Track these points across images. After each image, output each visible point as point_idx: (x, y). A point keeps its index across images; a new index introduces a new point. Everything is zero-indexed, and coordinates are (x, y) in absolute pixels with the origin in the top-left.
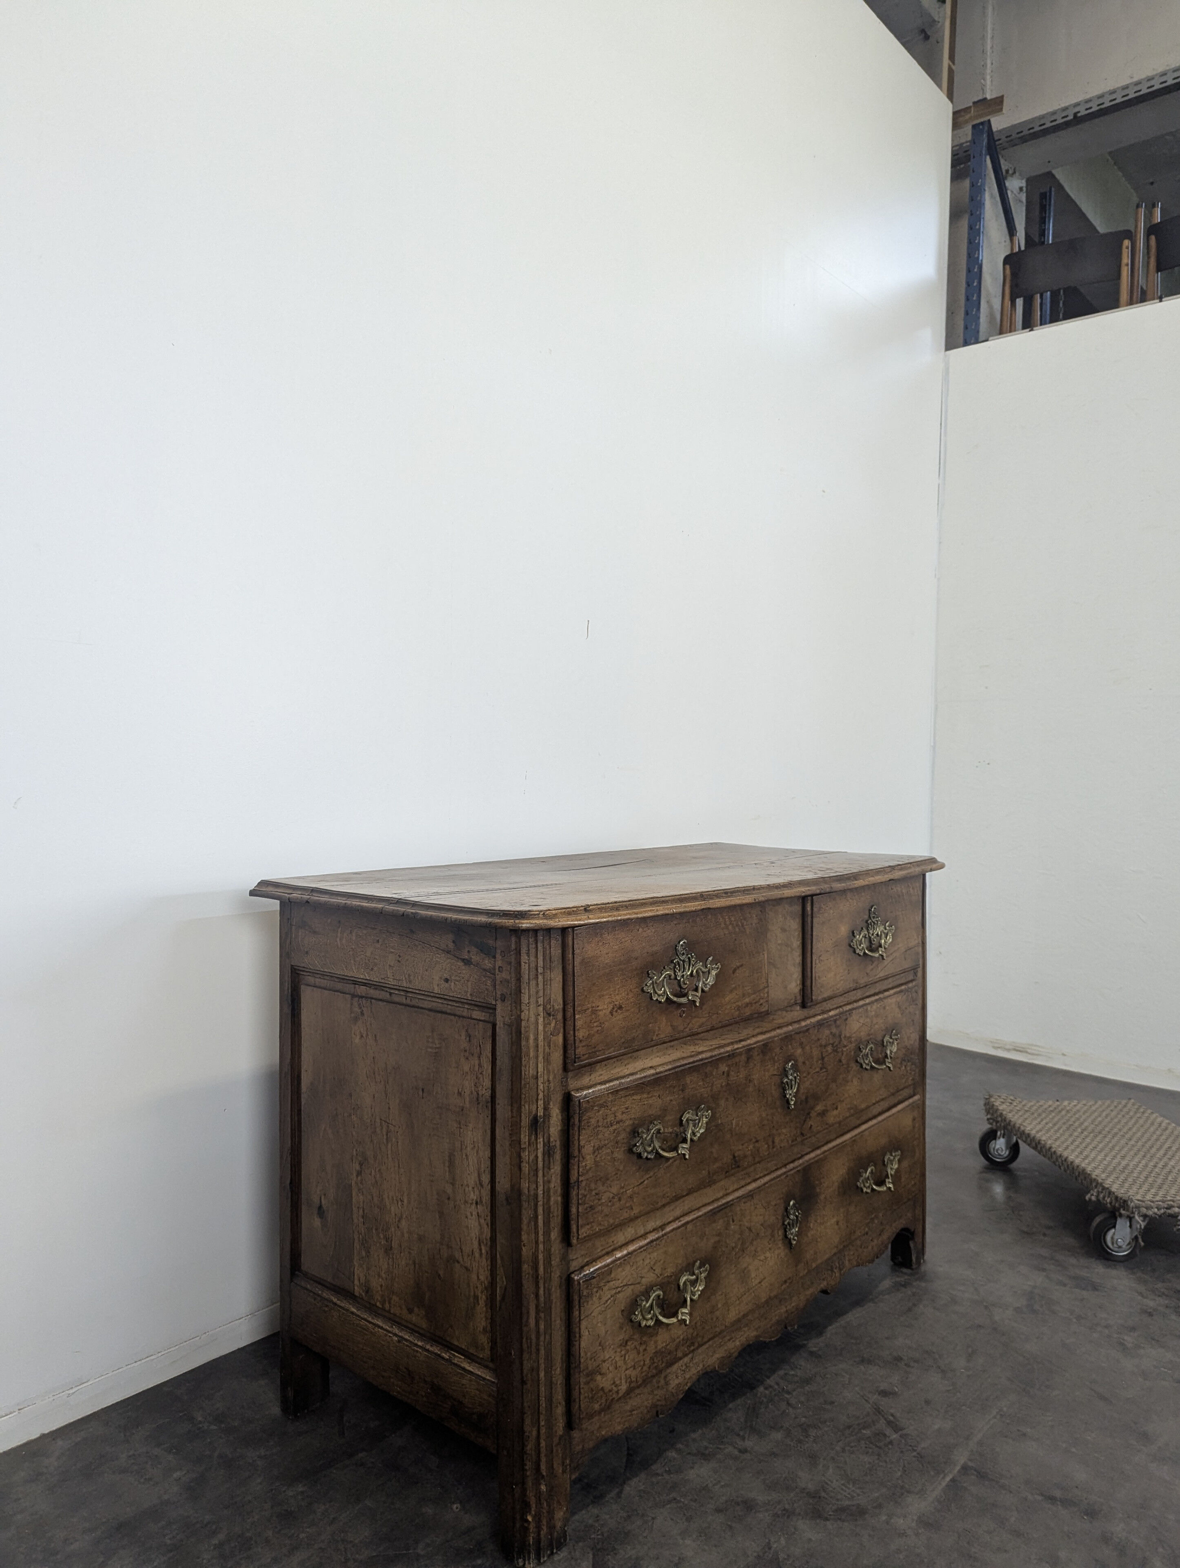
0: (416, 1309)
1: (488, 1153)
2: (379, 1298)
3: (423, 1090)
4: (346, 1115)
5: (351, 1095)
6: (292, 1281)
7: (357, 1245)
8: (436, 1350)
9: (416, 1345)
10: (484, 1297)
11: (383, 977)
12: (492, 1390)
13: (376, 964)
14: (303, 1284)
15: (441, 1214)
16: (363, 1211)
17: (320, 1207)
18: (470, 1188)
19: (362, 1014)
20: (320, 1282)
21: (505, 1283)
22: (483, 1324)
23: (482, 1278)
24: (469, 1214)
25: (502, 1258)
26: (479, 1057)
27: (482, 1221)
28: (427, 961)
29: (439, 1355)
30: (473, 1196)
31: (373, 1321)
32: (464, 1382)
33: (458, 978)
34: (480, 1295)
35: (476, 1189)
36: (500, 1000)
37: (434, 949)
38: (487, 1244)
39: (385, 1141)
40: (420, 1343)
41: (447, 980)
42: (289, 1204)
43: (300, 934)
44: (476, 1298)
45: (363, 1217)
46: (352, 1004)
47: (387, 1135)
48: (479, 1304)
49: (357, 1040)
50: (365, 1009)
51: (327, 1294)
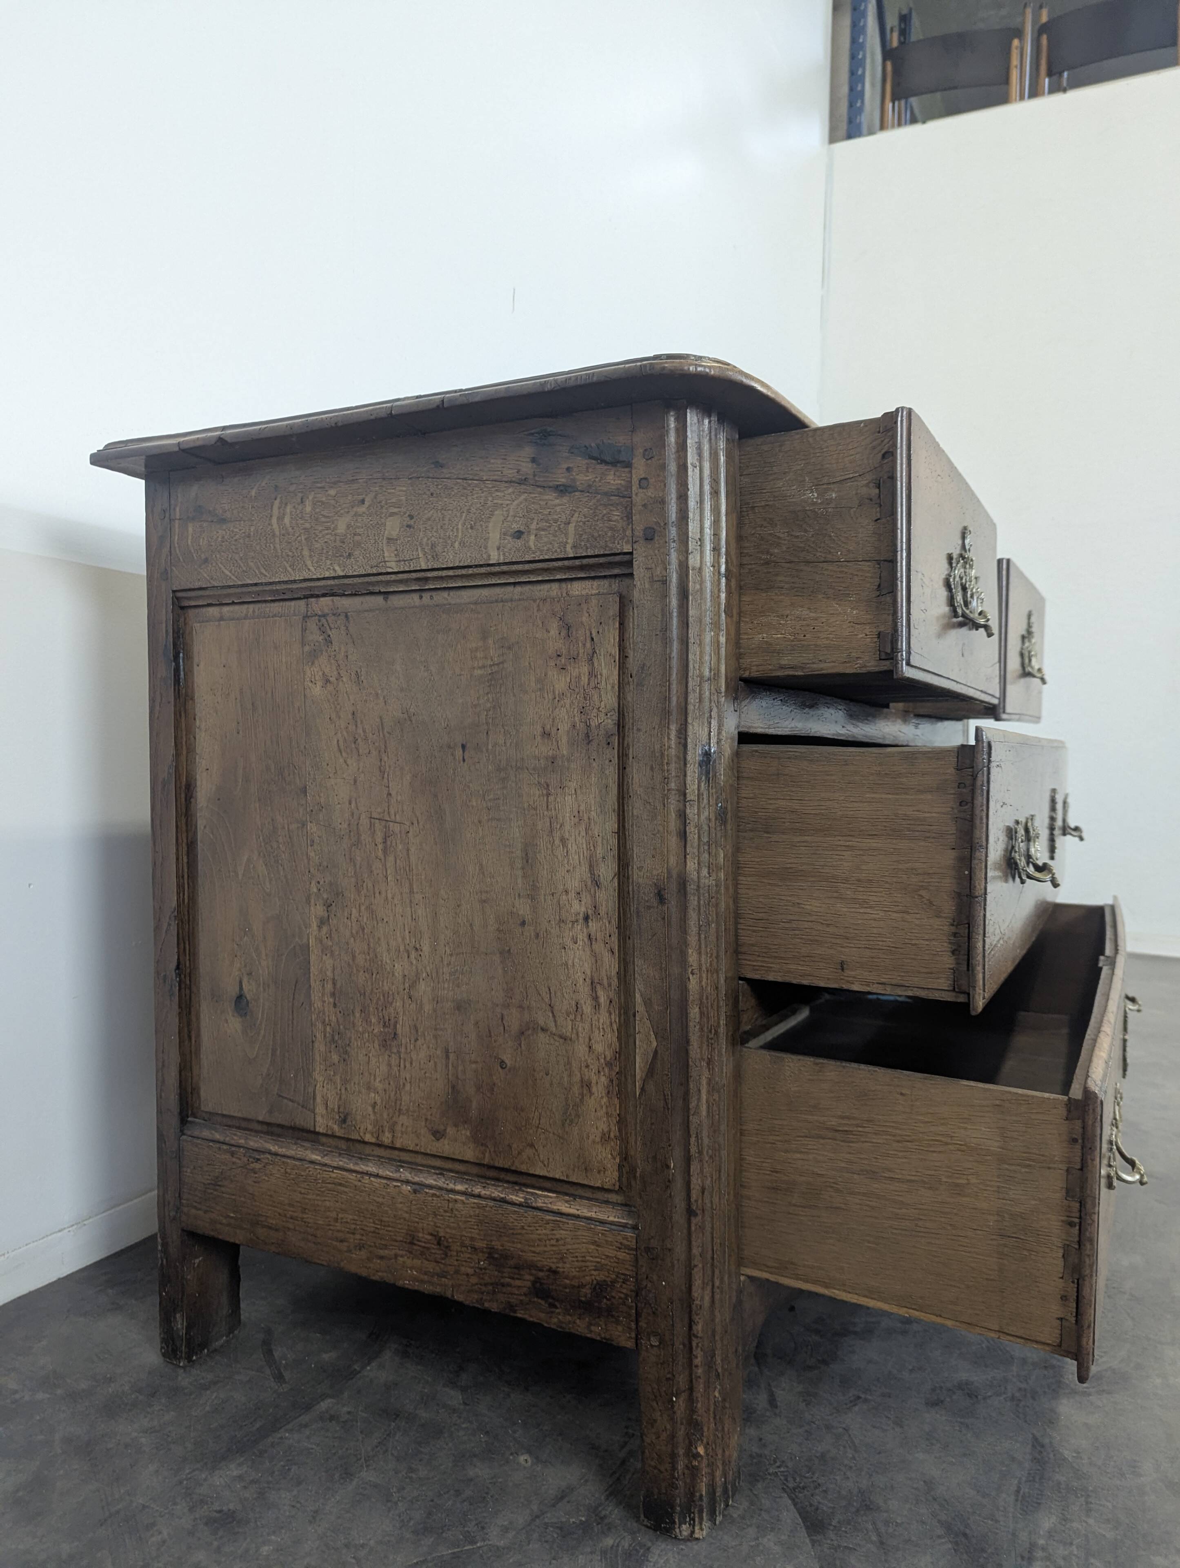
0: (451, 1131)
1: (612, 824)
2: (370, 1127)
3: (463, 747)
4: (294, 826)
5: (304, 791)
6: (182, 1133)
7: (320, 1046)
8: (496, 1192)
9: (452, 1191)
10: (603, 1079)
11: (374, 563)
12: (625, 1238)
13: (358, 544)
14: (206, 1133)
15: (506, 954)
16: (334, 984)
17: (240, 997)
18: (572, 895)
19: (328, 641)
20: (244, 1124)
21: (655, 1044)
22: (603, 1126)
23: (599, 1048)
24: (568, 942)
25: (647, 1003)
26: (591, 660)
27: (599, 947)
28: (473, 510)
29: (504, 1201)
30: (578, 908)
31: (357, 1168)
32: (560, 1233)
33: (544, 524)
34: (594, 1079)
35: (583, 896)
36: (642, 541)
37: (489, 484)
38: (610, 985)
39: (380, 854)
40: (459, 1187)
41: (519, 534)
42: (175, 1006)
43: (190, 529)
44: (587, 1085)
45: (333, 995)
46: (304, 630)
47: (385, 842)
48: (591, 1094)
49: (317, 690)
50: (333, 634)
51: (255, 1142)
